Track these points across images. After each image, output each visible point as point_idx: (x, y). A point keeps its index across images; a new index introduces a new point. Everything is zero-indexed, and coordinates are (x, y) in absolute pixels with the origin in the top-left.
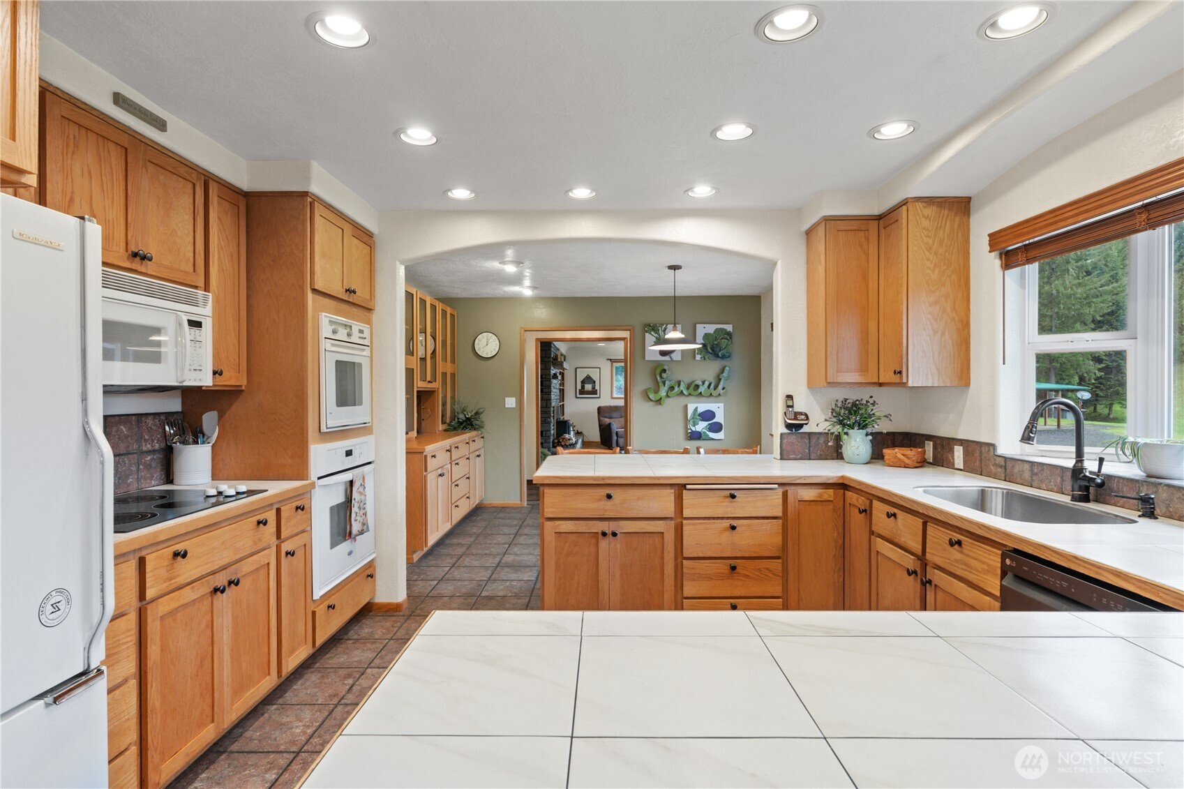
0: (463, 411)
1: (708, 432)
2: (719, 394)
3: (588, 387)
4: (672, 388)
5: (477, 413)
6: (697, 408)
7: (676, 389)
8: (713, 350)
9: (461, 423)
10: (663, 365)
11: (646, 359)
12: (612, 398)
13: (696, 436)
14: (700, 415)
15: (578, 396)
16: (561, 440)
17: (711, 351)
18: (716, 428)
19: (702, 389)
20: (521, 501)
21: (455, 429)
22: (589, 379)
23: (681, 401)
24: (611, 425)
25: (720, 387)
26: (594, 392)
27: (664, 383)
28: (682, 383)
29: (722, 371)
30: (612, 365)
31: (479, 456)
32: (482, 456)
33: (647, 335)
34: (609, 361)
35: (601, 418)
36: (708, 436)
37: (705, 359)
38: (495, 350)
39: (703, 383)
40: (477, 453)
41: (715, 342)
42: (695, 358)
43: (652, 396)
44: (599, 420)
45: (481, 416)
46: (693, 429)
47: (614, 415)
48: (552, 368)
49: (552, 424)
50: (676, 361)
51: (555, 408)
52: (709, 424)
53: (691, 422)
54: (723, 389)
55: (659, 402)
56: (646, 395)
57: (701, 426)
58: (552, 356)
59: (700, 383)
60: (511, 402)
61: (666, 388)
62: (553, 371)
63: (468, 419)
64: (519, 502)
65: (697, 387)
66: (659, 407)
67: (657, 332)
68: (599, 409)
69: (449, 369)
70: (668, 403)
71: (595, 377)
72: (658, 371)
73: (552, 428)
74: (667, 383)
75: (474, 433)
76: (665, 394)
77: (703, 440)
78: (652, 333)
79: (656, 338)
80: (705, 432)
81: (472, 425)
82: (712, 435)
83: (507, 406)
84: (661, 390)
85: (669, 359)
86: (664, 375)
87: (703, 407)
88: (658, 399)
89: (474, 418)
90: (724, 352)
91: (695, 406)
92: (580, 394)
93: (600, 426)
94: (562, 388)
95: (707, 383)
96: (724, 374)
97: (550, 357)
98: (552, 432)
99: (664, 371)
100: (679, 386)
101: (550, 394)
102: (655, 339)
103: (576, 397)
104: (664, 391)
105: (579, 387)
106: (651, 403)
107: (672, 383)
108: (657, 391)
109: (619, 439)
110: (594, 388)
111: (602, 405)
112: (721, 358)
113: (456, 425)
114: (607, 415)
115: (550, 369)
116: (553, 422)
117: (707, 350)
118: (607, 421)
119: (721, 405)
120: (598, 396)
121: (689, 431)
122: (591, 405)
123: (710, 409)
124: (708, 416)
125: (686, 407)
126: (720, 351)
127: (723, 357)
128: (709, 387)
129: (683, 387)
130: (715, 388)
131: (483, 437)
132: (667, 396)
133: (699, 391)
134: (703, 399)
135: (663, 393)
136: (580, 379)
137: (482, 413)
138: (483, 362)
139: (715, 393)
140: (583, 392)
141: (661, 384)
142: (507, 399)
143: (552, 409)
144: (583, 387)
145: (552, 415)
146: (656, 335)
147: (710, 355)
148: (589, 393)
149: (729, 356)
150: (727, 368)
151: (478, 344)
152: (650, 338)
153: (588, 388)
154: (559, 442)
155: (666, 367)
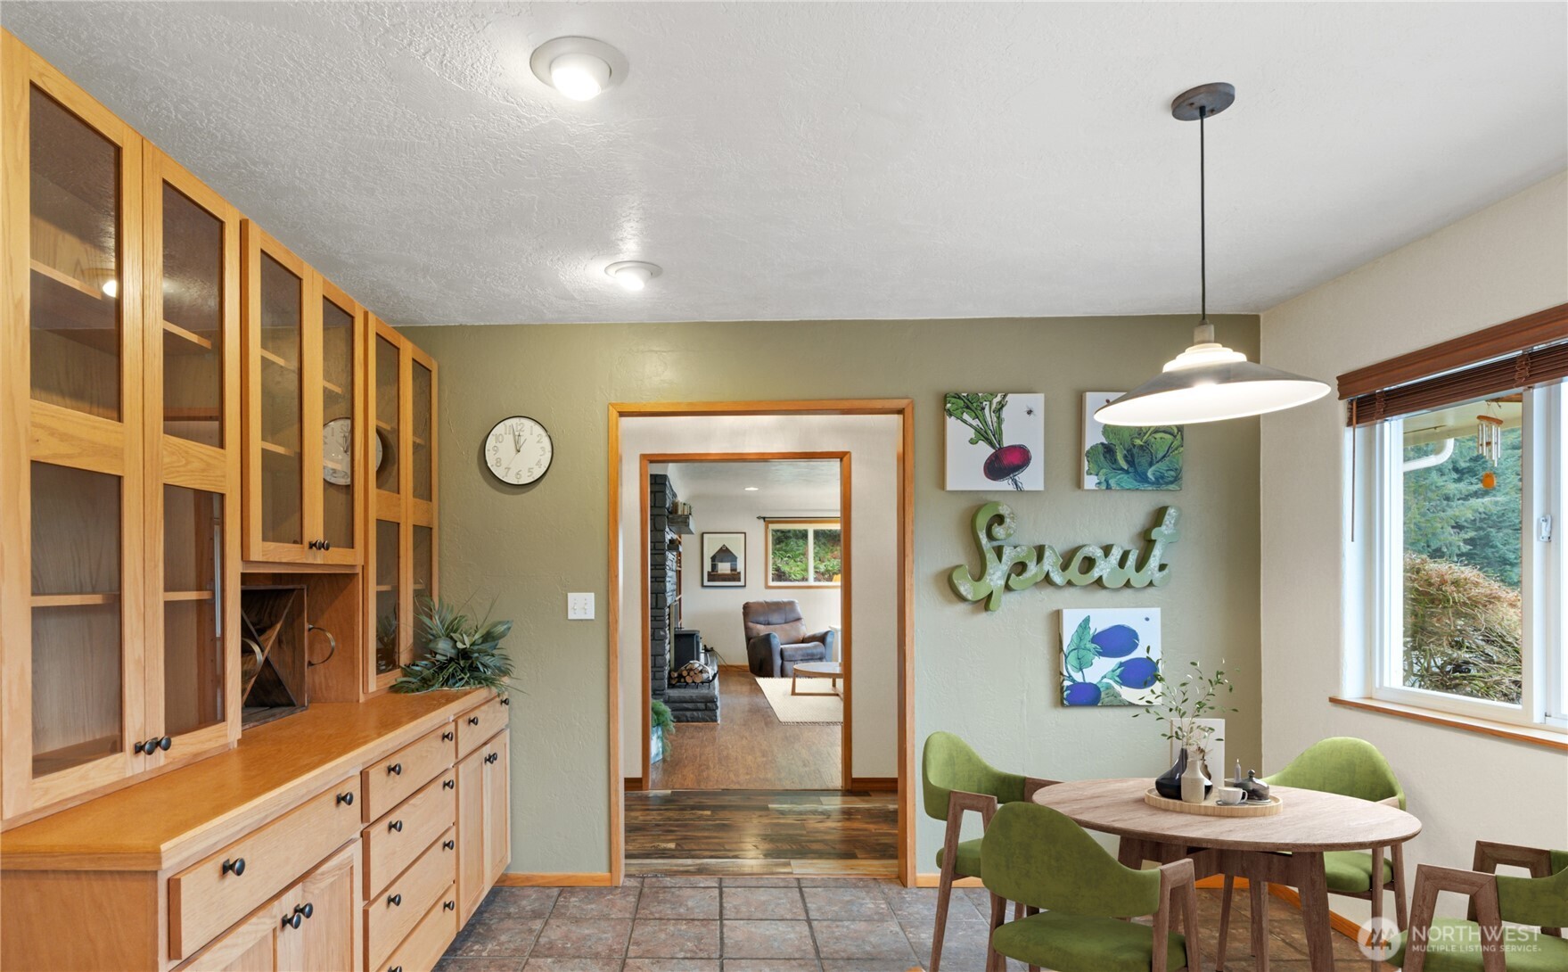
0: (450, 631)
1: (1117, 687)
2: (1151, 584)
3: (724, 568)
4: (1020, 567)
5: (489, 637)
6: (1087, 620)
7: (1032, 568)
8: (1131, 462)
9: (442, 667)
10: (997, 504)
11: (949, 487)
12: (767, 587)
13: (1086, 696)
14: (1095, 639)
15: (706, 583)
16: (685, 673)
17: (1125, 466)
18: (1142, 674)
19: (1104, 568)
20: (610, 871)
21: (426, 683)
22: (724, 554)
23: (1048, 600)
24: (772, 639)
25: (1154, 562)
26: (734, 576)
27: (999, 552)
28: (1047, 553)
29: (1158, 516)
30: (767, 528)
31: (491, 759)
32: (504, 758)
33: (951, 422)
34: (762, 520)
35: (751, 624)
36: (1117, 695)
37: (1108, 487)
38: (539, 464)
39: (1107, 550)
40: (487, 751)
41: (1138, 442)
42: (1079, 483)
43: (965, 588)
44: (747, 628)
45: (501, 643)
46: (1078, 677)
47: (775, 618)
48: (667, 529)
49: (667, 641)
50: (1027, 491)
51: (673, 610)
52: (1121, 665)
53: (1072, 658)
54: (1162, 567)
55: (986, 603)
56: (948, 585)
57: (1100, 670)
58: (667, 506)
59: (1099, 553)
60: (582, 605)
61: (1006, 565)
62: (669, 536)
63: (464, 654)
64: (604, 873)
65: (1089, 563)
66: (984, 616)
67: (977, 412)
68: (747, 607)
69: (408, 511)
70: (1006, 604)
71: (738, 552)
72: (982, 521)
73: (667, 647)
74: (1007, 552)
75: (482, 693)
76: (1002, 582)
77: (1104, 706)
78: (965, 416)
79: (977, 430)
80: (1109, 687)
81: (473, 668)
82: (1129, 694)
83: (571, 616)
84: (990, 570)
85: (1011, 487)
86: (999, 531)
87: (1104, 617)
88: (983, 594)
89: (479, 652)
90: (1161, 466)
91: (1082, 614)
92: (709, 581)
93: (748, 639)
94: (679, 569)
95: (1116, 554)
96: (1163, 528)
97: (664, 506)
98: (668, 657)
99: (1000, 519)
100: (1040, 558)
101: (664, 582)
102: (972, 433)
103: (703, 586)
104: (999, 574)
105: (708, 567)
106: (962, 607)
107: (1021, 553)
108: (979, 574)
109: (786, 663)
110: (734, 569)
111: (751, 600)
112: (1153, 484)
113: (426, 673)
114: (762, 619)
115: (663, 530)
116: (669, 636)
117: (1115, 461)
118: (762, 630)
119: (1155, 613)
120: (742, 583)
121: (1067, 683)
122: (730, 601)
123: (1126, 624)
124: (1116, 641)
125: (1057, 616)
126: (1151, 464)
127: (1160, 481)
128: (1122, 563)
129: (1050, 563)
130: (1140, 565)
131: (505, 702)
132: (1008, 588)
133: (1096, 573)
134: (1102, 594)
135: (996, 575)
136: (710, 551)
137: (502, 635)
138: (507, 497)
139: (1138, 579)
140: (714, 576)
141: (990, 556)
142: (570, 596)
143: (667, 610)
144: (714, 567)
145: (667, 622)
146: (975, 423)
147: (1125, 477)
148: (724, 578)
149: (1176, 479)
150: (1171, 511)
151: (496, 449)
152: (958, 431)
153: (723, 570)
154: (680, 676)
155: (1003, 510)
